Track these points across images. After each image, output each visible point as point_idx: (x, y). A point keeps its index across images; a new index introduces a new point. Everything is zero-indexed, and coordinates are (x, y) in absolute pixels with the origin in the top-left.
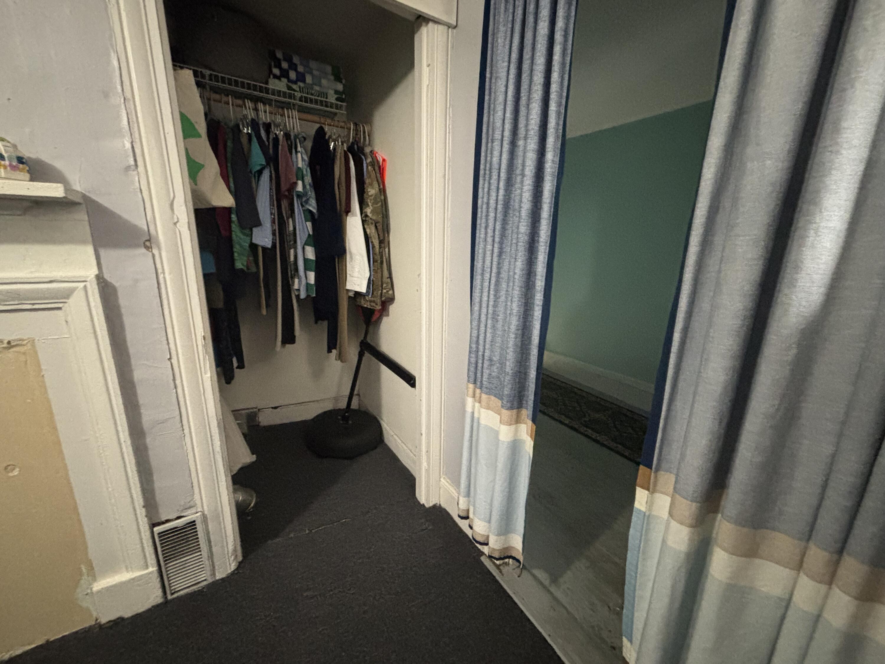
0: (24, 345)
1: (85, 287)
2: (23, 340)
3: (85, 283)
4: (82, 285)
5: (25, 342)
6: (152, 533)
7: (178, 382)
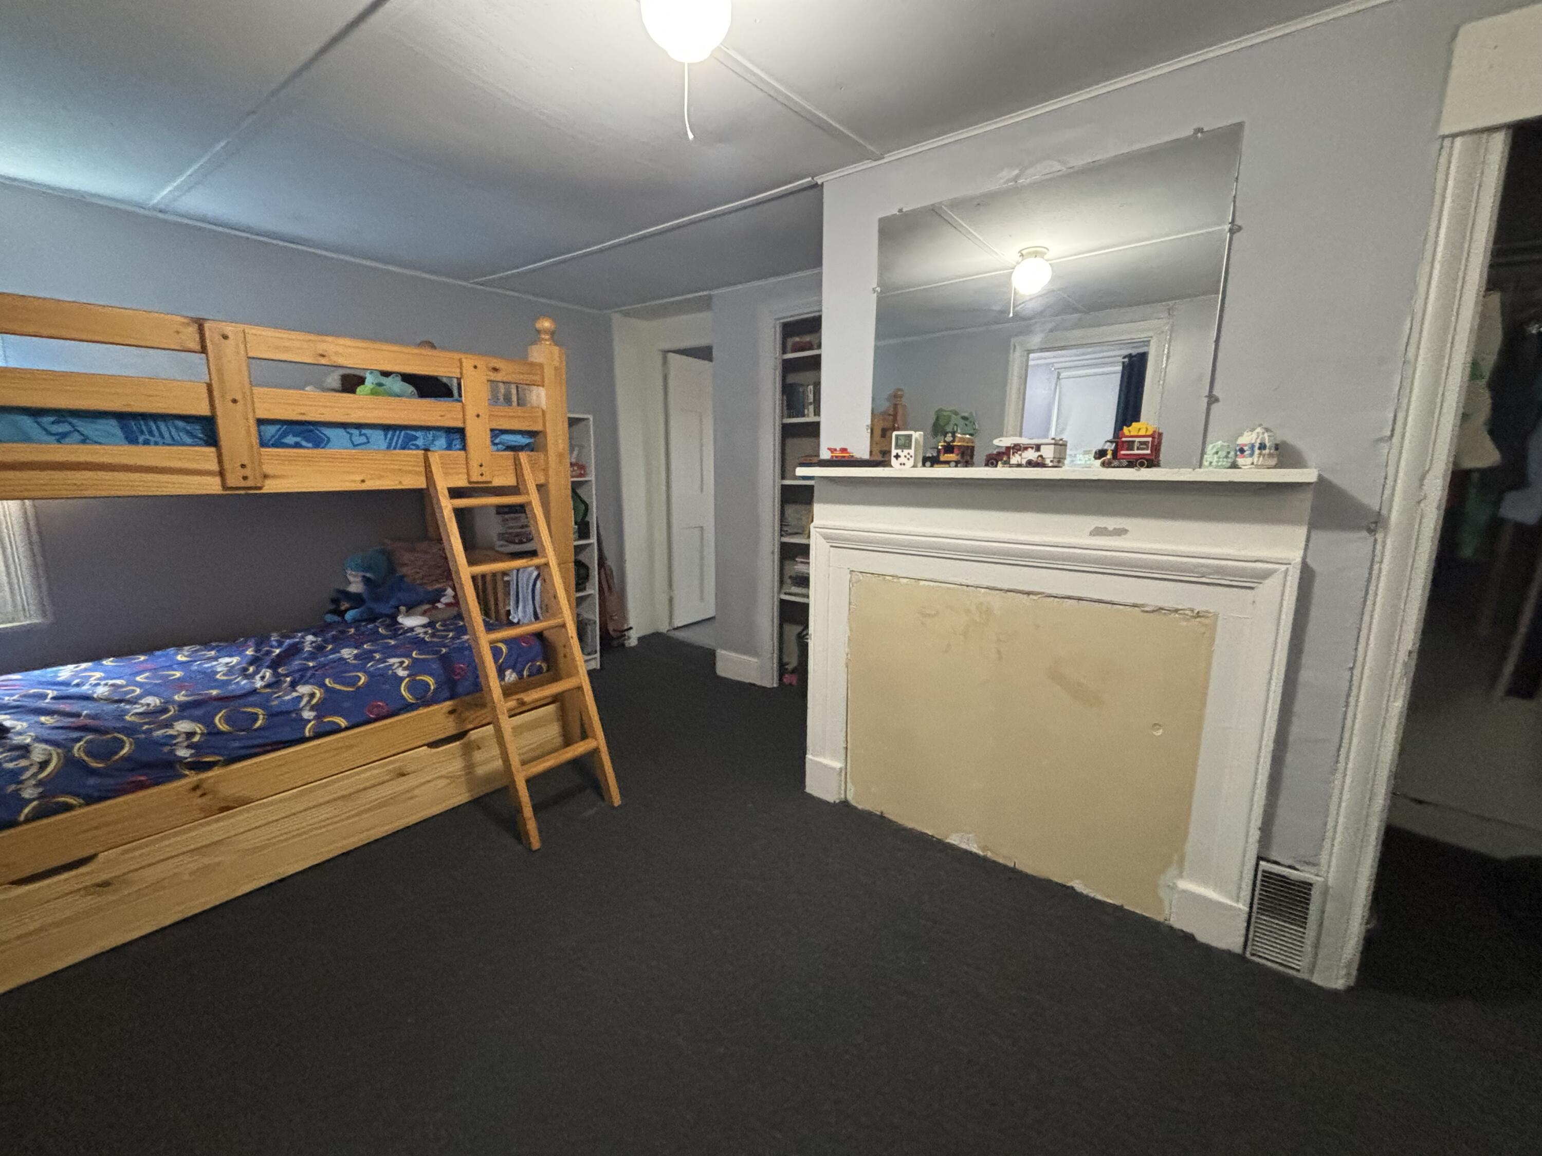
0: (1208, 617)
1: (1287, 569)
2: (1210, 613)
3: (1288, 566)
4: (1283, 568)
5: (1210, 615)
6: (1257, 865)
7: (1352, 700)
